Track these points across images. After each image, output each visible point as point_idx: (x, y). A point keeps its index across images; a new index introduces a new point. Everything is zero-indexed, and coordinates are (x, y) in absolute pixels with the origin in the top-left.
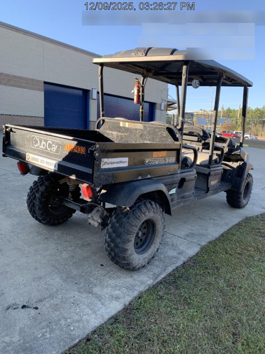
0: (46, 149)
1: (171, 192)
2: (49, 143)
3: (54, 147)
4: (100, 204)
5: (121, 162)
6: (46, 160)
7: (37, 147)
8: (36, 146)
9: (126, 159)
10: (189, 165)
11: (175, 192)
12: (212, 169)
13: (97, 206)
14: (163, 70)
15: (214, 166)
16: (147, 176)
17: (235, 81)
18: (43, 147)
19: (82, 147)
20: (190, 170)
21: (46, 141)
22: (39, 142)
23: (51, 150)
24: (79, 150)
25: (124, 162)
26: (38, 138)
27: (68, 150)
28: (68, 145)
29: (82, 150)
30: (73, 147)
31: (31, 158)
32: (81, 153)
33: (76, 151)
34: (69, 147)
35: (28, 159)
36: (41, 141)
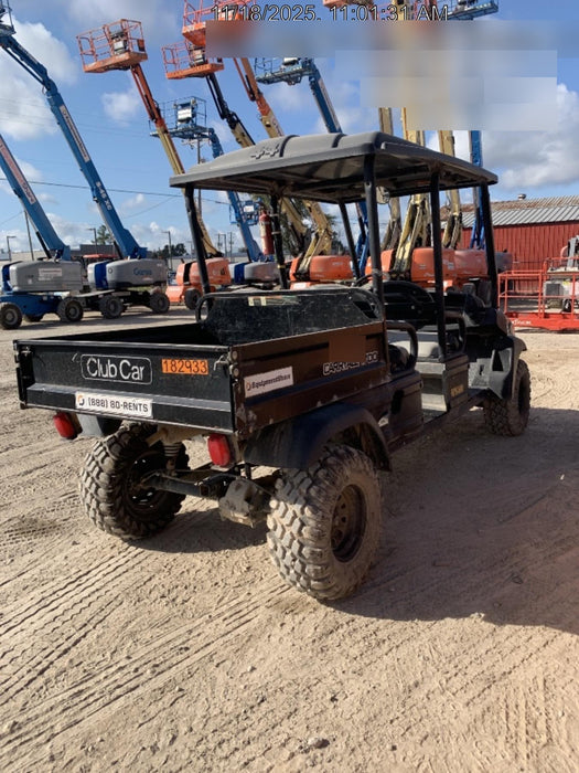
0: (119, 377)
2: (125, 364)
3: (136, 370)
4: (239, 473)
5: (280, 378)
6: (122, 399)
7: (97, 376)
8: (94, 375)
9: (288, 371)
10: (405, 362)
11: (387, 422)
12: (448, 364)
13: (234, 479)
14: (312, 178)
15: (451, 356)
16: (331, 398)
17: (462, 177)
18: (111, 376)
19: (199, 361)
23: (130, 379)
24: (193, 367)
25: (285, 378)
27: (170, 371)
28: (169, 361)
29: (201, 366)
30: (179, 364)
31: (87, 402)
32: (200, 372)
33: (187, 371)
34: (169, 365)
35: (82, 404)
36: (104, 362)
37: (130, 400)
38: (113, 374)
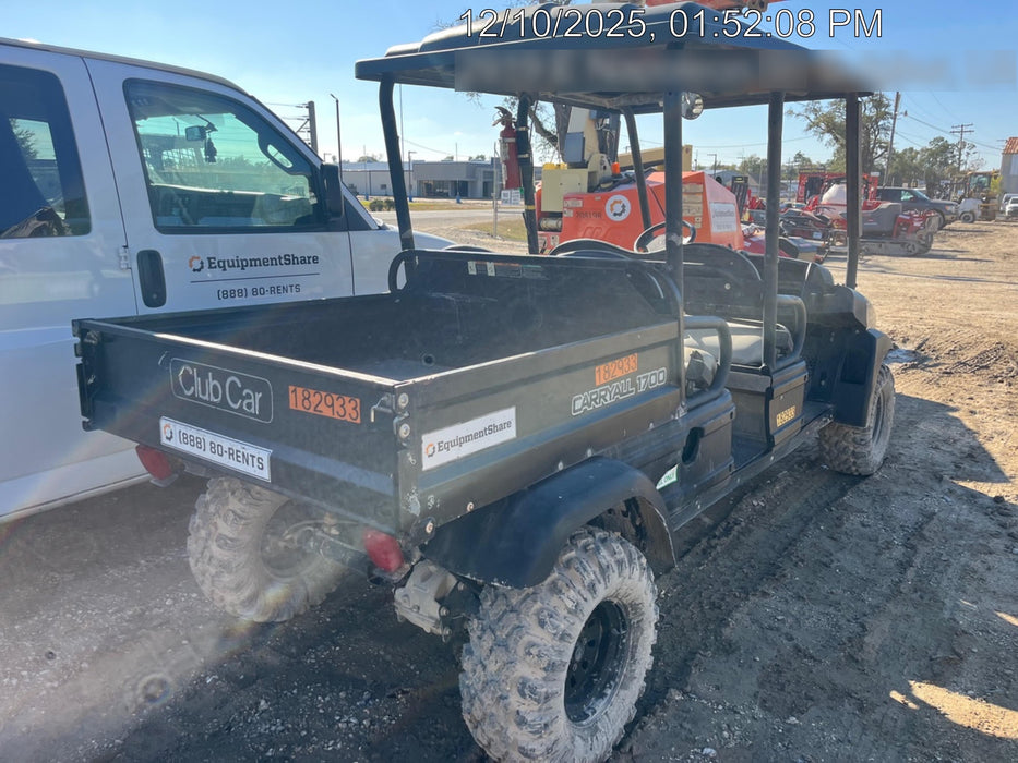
0: (224, 403)
1: (663, 483)
2: (233, 383)
3: (248, 396)
5: (492, 429)
6: (226, 443)
7: (193, 396)
8: (189, 393)
9: (509, 414)
11: (675, 479)
12: (776, 377)
15: (782, 365)
18: (213, 399)
19: (347, 399)
20: (715, 394)
21: (222, 378)
22: (198, 381)
23: (241, 409)
24: (337, 404)
26: (192, 366)
27: (300, 408)
28: (300, 390)
29: (349, 407)
30: (315, 399)
31: (176, 436)
32: (348, 418)
33: (327, 412)
34: (300, 397)
35: (169, 439)
36: (203, 374)
37: (237, 445)
38: (216, 395)
